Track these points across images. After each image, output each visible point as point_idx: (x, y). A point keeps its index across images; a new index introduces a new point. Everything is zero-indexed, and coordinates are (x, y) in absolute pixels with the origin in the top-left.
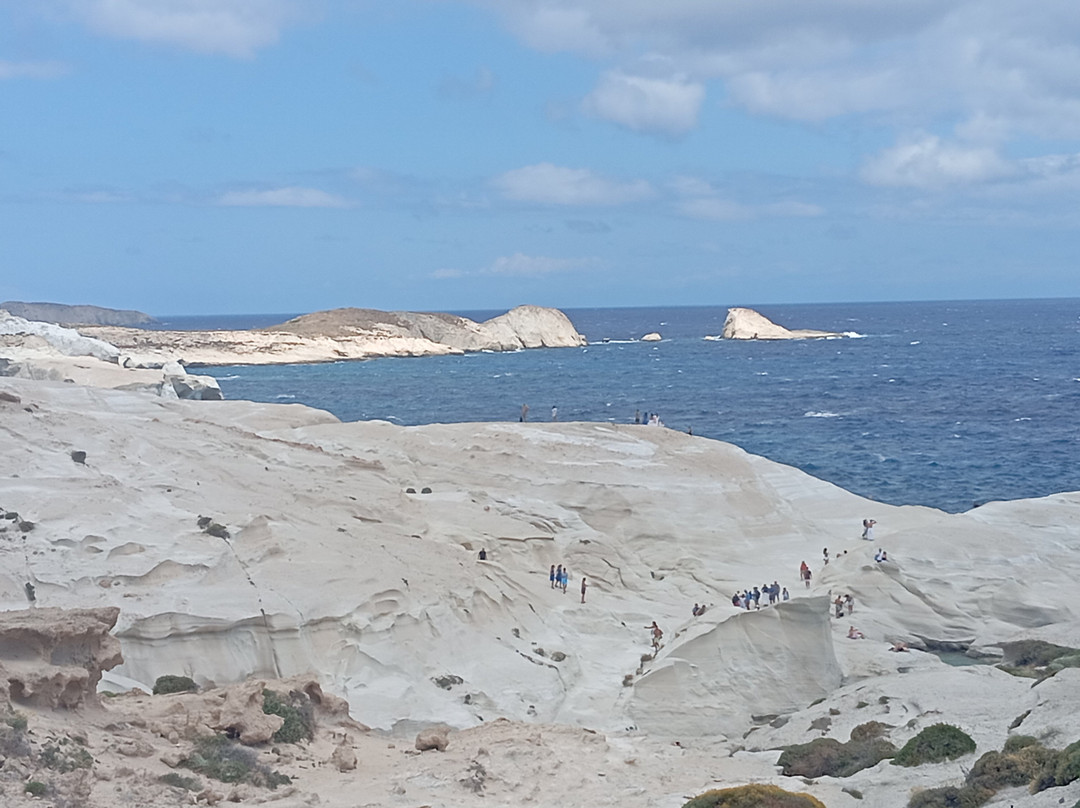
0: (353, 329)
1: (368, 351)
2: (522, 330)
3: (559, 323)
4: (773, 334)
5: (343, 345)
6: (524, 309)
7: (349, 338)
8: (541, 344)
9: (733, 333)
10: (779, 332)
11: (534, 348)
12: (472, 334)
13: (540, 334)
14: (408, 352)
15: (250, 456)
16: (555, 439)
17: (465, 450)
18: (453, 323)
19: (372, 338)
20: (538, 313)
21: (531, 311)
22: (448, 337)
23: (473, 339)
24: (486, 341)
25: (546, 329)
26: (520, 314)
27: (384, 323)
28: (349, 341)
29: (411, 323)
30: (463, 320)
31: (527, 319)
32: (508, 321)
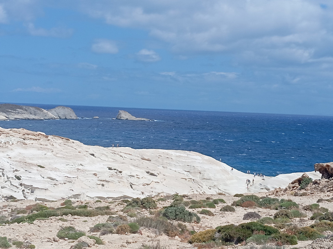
0: (10, 110)
1: (16, 117)
2: (60, 114)
3: (71, 112)
4: (132, 118)
5: (8, 115)
6: (60, 107)
7: (10, 113)
8: (65, 118)
9: (121, 118)
10: (134, 118)
11: (63, 119)
12: (45, 114)
13: (65, 115)
14: (28, 118)
15: (118, 156)
16: (178, 154)
17: (157, 156)
18: (40, 110)
19: (17, 113)
20: (65, 109)
21: (62, 108)
22: (38, 114)
23: (46, 116)
24: (50, 116)
25: (67, 114)
26: (59, 109)
27: (19, 109)
28: (10, 114)
29: (27, 109)
30: (43, 109)
31: (61, 110)
32: (55, 111)
